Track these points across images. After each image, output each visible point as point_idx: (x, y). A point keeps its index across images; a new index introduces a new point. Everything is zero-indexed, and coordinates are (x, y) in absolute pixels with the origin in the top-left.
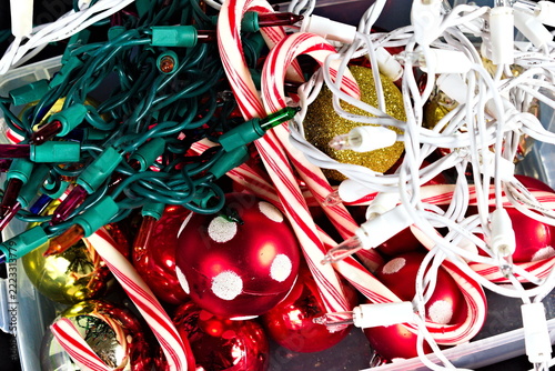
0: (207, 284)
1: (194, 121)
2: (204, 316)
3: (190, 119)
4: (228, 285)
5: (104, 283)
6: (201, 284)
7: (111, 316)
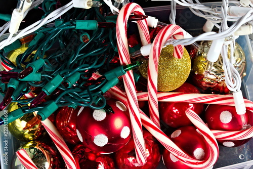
0: (92, 139)
1: (97, 64)
2: (87, 150)
3: (95, 64)
4: (101, 140)
6: (89, 139)
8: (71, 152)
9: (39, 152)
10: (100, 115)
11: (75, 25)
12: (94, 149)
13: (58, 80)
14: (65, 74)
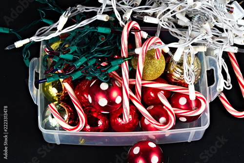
0: (97, 101)
1: (107, 55)
2: (93, 110)
4: (103, 102)
5: (65, 97)
6: (95, 100)
7: (66, 107)
8: (83, 109)
9: (62, 107)
10: (104, 86)
11: (97, 29)
12: (98, 108)
13: (83, 60)
14: (88, 56)
